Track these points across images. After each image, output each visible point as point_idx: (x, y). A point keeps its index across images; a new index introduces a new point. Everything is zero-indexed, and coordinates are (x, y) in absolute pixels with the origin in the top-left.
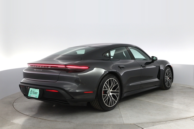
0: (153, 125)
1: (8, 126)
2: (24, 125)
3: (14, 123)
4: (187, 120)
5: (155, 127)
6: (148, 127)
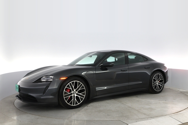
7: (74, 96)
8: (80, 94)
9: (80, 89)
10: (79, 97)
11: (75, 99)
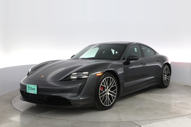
0: (150, 123)
1: (6, 123)
2: (22, 122)
3: (12, 121)
4: (184, 117)
5: (152, 124)
6: (145, 124)
7: (107, 94)
8: (112, 92)
9: (112, 87)
10: (112, 95)
11: (109, 98)
